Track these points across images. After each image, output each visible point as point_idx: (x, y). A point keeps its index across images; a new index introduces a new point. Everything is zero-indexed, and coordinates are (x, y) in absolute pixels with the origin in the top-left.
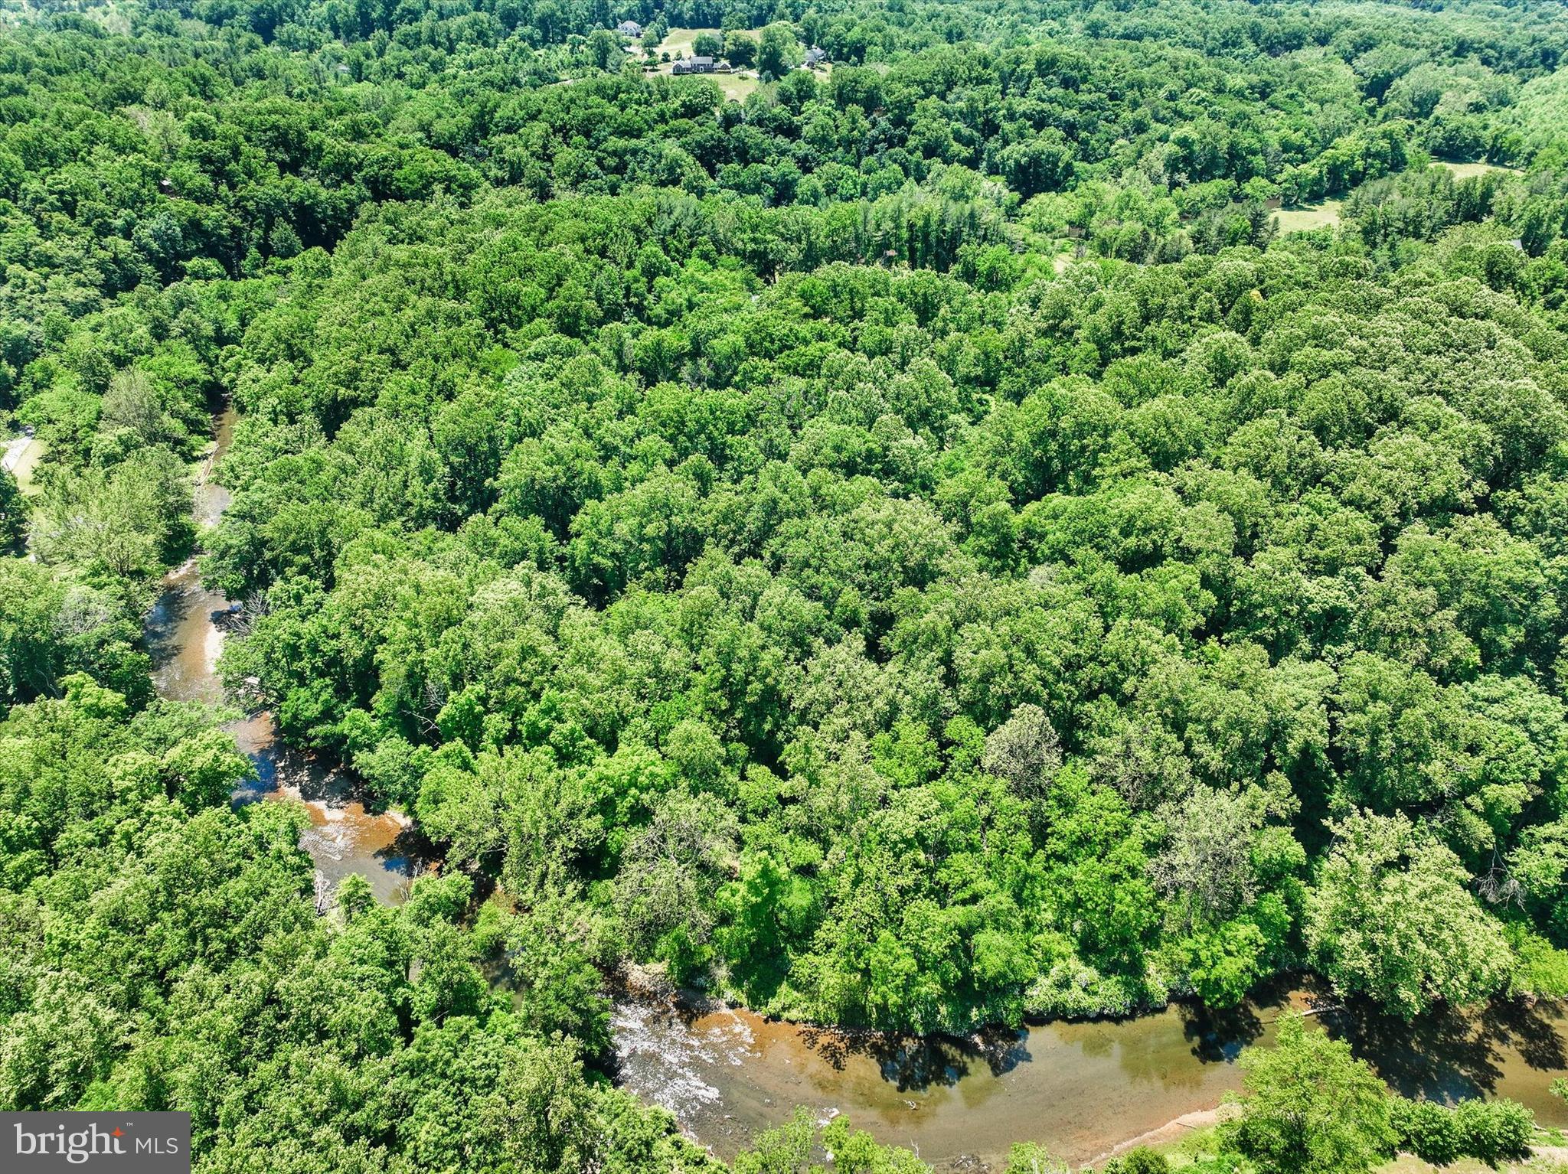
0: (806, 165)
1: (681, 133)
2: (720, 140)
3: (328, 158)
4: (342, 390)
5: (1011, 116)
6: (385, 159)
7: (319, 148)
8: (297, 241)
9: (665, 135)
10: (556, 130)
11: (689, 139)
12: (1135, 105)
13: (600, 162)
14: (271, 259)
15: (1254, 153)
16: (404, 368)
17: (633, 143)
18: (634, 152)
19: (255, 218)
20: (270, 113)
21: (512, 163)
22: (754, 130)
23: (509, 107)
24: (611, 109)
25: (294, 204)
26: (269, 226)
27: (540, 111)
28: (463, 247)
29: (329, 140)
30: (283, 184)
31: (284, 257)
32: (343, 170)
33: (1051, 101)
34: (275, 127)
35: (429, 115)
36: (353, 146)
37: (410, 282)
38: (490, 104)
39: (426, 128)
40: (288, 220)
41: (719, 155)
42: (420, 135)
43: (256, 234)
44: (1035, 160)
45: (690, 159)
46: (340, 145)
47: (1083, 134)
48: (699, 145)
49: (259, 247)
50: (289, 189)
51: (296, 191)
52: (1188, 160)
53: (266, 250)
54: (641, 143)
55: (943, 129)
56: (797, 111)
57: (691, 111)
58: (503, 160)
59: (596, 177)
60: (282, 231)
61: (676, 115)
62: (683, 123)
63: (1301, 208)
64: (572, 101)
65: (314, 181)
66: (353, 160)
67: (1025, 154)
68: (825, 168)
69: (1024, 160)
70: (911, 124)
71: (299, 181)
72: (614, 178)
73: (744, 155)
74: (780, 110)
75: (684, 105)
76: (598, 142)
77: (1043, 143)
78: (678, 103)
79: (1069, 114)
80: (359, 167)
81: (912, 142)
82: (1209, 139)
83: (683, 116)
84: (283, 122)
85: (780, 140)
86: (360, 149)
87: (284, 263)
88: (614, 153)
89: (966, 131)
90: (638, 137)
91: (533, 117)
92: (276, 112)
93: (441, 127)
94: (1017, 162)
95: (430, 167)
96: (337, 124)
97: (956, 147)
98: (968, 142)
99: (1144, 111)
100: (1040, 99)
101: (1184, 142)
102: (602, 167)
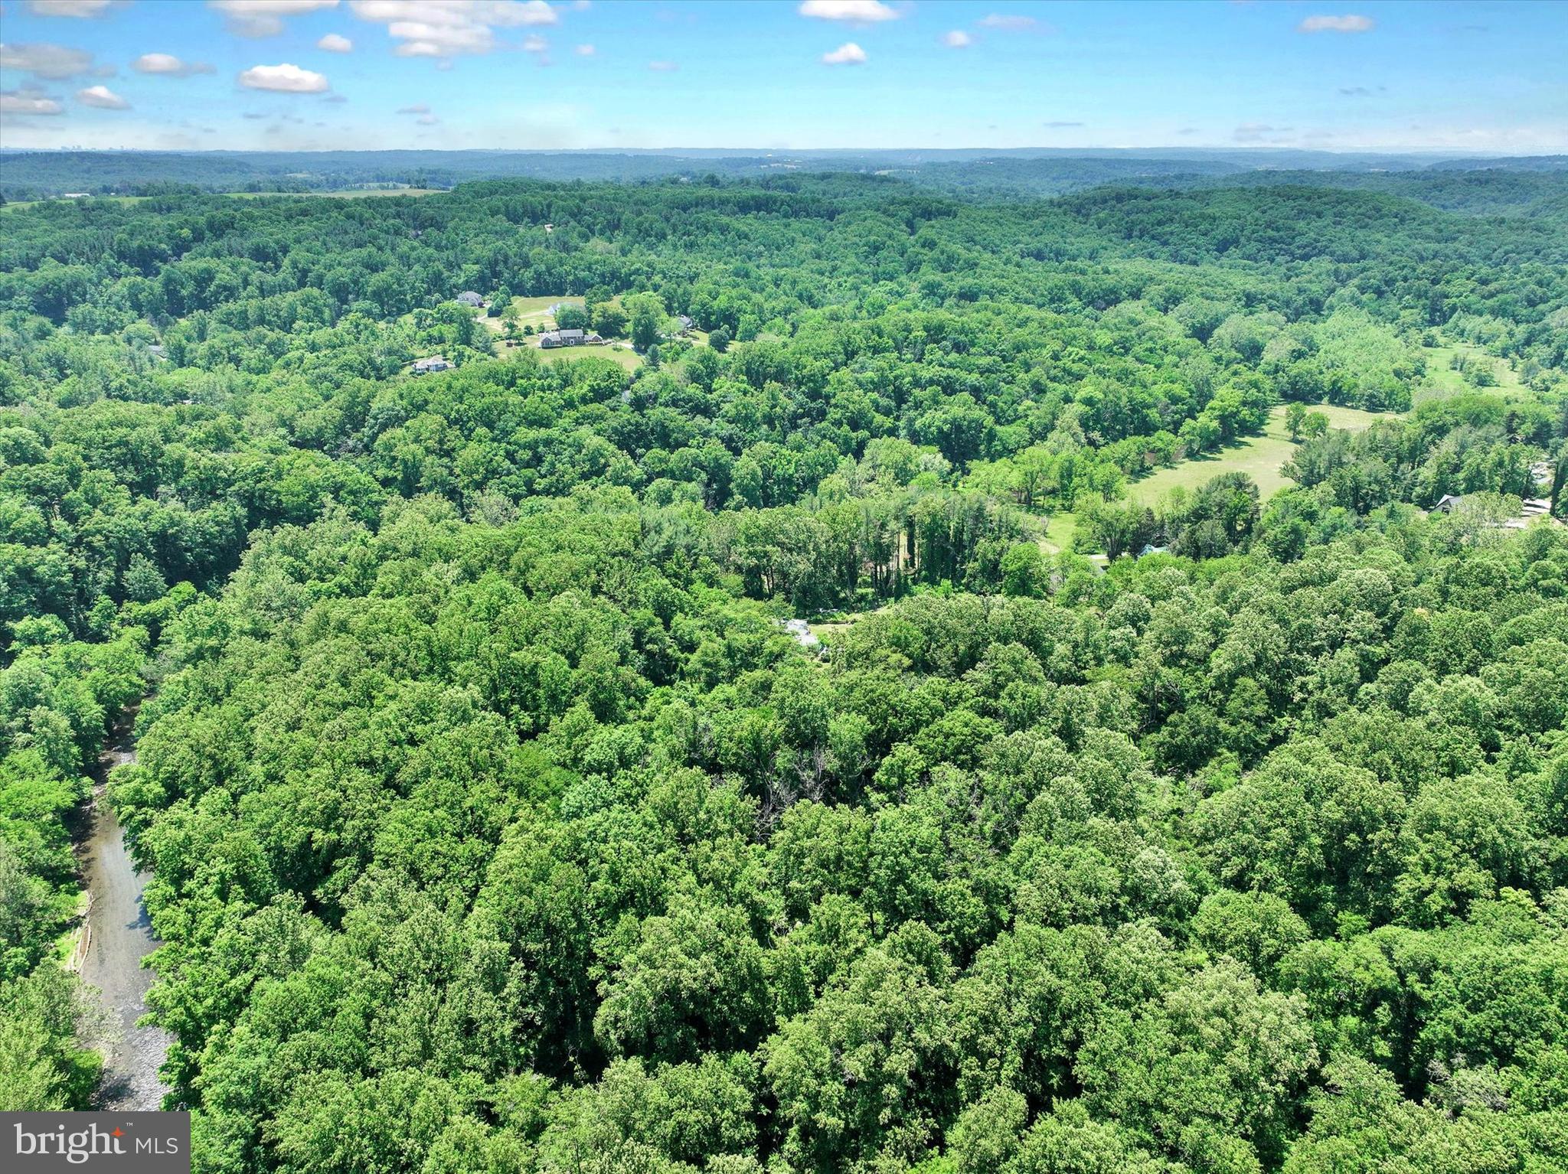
0: (734, 446)
1: (593, 419)
2: (638, 425)
3: (192, 475)
4: (318, 834)
5: (917, 383)
6: (262, 471)
7: (179, 463)
8: (160, 582)
9: (578, 422)
10: (451, 423)
11: (604, 425)
12: (1027, 367)
13: (510, 456)
14: (127, 604)
15: (1149, 407)
16: (404, 792)
17: (543, 433)
18: (548, 442)
19: (103, 556)
20: (112, 425)
21: (405, 462)
22: (672, 412)
23: (385, 398)
24: (514, 398)
25: (154, 534)
26: (124, 563)
27: (426, 402)
28: (427, 598)
29: (190, 453)
30: (138, 509)
31: (144, 601)
32: (209, 488)
33: (952, 366)
34: (123, 443)
35: (290, 409)
36: (219, 457)
37: (375, 657)
38: (363, 394)
39: (287, 423)
40: (148, 555)
41: (637, 440)
42: (283, 431)
43: (105, 575)
44: (957, 426)
45: (612, 447)
46: (207, 458)
47: (991, 398)
48: (615, 430)
49: (108, 591)
50: (145, 517)
51: (155, 517)
52: (1097, 418)
53: (118, 594)
54: (554, 432)
55: (864, 400)
56: (709, 389)
57: (600, 395)
58: (394, 459)
59: (509, 473)
60: (142, 570)
61: (584, 400)
62: (594, 408)
63: (1205, 458)
64: (464, 390)
65: (174, 504)
66: (222, 474)
67: (945, 421)
68: (756, 448)
69: (946, 428)
70: (827, 398)
71: (155, 504)
72: (528, 472)
73: (666, 438)
74: (693, 390)
75: (592, 389)
76: (506, 433)
77: (959, 408)
78: (586, 388)
79: (973, 378)
80: (229, 483)
81: (834, 414)
82: (1111, 396)
83: (592, 401)
84: (133, 436)
85: (700, 419)
86: (226, 459)
87: (145, 609)
88: (525, 446)
89: (884, 402)
90: (548, 426)
91: (421, 407)
92: (120, 424)
93: (308, 422)
94: (940, 430)
95: (314, 475)
96: (196, 433)
97: (879, 418)
98: (887, 412)
99: (1037, 372)
100: (941, 365)
101: (1089, 402)
102: (514, 461)
